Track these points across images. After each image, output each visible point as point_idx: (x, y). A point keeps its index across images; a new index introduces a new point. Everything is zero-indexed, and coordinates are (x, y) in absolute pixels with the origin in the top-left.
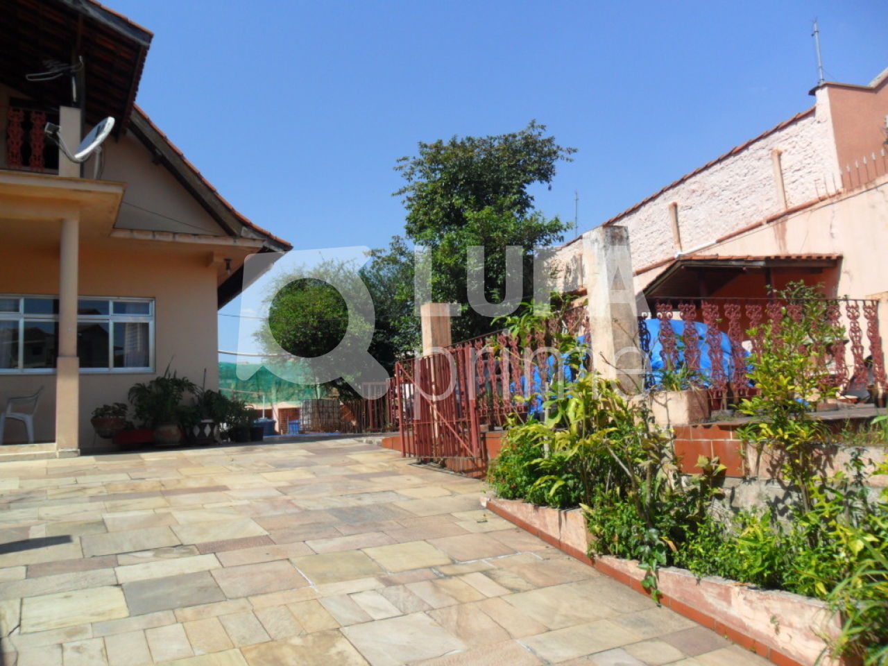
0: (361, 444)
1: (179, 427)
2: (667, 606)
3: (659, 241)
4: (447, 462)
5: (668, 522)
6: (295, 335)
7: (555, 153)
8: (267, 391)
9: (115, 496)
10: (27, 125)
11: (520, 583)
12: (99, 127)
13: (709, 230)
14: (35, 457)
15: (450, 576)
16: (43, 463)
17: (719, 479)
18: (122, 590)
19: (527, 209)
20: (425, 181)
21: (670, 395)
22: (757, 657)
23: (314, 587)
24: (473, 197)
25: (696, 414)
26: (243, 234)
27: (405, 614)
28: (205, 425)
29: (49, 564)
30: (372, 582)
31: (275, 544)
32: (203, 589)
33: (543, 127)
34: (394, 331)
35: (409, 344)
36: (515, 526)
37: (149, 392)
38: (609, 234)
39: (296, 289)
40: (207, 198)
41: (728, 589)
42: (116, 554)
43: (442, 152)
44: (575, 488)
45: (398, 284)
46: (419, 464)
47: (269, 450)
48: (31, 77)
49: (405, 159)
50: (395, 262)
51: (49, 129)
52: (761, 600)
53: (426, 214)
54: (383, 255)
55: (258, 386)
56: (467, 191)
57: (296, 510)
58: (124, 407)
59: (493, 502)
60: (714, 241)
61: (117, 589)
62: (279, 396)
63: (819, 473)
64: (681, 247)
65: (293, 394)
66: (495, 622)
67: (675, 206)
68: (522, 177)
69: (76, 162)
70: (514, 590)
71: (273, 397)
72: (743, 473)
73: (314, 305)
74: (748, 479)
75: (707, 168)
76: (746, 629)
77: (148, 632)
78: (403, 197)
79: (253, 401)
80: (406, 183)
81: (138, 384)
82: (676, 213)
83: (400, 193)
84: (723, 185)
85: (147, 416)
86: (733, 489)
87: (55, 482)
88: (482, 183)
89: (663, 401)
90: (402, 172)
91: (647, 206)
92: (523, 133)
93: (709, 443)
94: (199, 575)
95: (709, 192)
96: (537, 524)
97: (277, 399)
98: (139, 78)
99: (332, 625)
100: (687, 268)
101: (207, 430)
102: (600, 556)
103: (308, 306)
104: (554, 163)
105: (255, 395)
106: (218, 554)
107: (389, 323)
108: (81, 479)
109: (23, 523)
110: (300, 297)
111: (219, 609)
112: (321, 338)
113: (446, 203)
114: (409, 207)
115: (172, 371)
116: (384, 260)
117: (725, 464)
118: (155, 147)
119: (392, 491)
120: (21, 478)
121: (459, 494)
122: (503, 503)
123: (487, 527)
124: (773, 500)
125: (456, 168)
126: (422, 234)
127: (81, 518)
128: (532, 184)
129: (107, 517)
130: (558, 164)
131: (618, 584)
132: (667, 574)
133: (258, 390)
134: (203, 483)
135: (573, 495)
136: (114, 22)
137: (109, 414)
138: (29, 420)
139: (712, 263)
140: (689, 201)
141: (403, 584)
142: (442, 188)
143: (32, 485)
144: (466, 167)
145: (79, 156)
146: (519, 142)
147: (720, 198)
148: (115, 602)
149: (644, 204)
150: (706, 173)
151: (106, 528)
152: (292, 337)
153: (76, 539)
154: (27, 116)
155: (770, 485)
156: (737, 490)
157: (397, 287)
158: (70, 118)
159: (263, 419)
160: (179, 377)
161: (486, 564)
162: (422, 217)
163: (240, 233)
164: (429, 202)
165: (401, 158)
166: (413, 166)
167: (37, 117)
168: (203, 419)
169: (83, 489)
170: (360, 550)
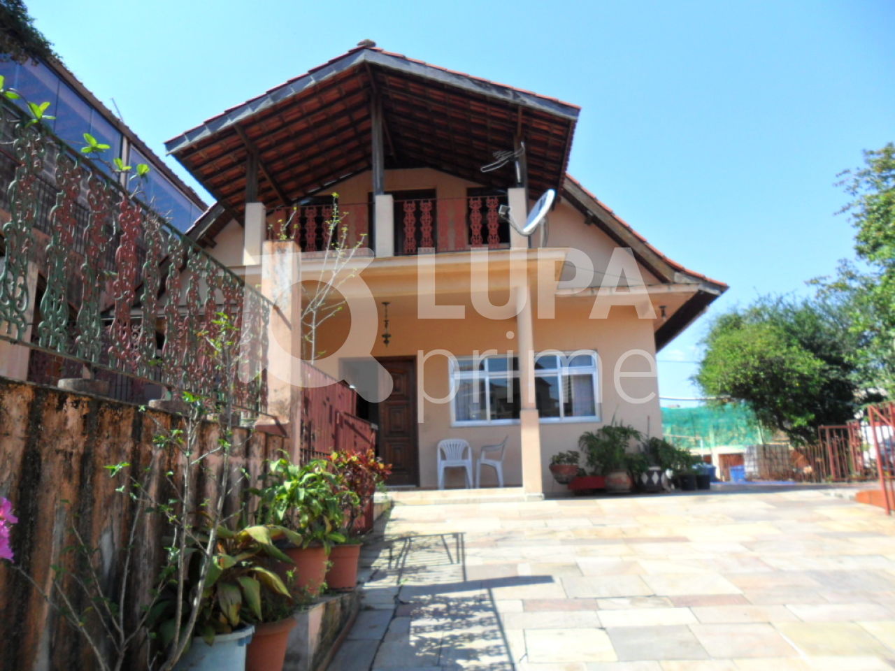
0: (828, 498)
1: (628, 474)
6: (734, 377)
8: (705, 435)
9: (582, 541)
10: (484, 210)
14: (508, 500)
16: (515, 505)
18: (607, 633)
20: (875, 192)
23: (806, 659)
26: (676, 279)
28: (652, 472)
29: (540, 601)
30: (876, 662)
31: (751, 603)
34: (849, 367)
35: (871, 380)
37: (597, 440)
39: (731, 328)
40: (639, 249)
42: (596, 598)
45: (851, 313)
48: (484, 169)
49: (846, 172)
50: (844, 288)
51: (502, 211)
53: (879, 230)
54: (829, 282)
55: (694, 430)
57: (767, 569)
58: (576, 454)
61: (602, 632)
62: (718, 440)
65: (732, 438)
69: (525, 236)
71: (712, 441)
73: (754, 343)
78: (848, 214)
80: (849, 198)
81: (587, 433)
83: (844, 210)
85: (597, 463)
87: (528, 523)
90: (844, 187)
94: (678, 628)
97: (716, 444)
98: (569, 149)
101: (655, 478)
103: (746, 346)
105: (692, 439)
106: (692, 608)
108: (549, 522)
109: (511, 561)
110: (736, 336)
111: (704, 667)
112: (764, 380)
114: (857, 225)
115: (618, 419)
116: (830, 287)
118: (587, 209)
120: (501, 519)
126: (877, 253)
127: (558, 560)
129: (581, 561)
133: (694, 434)
134: (661, 533)
136: (547, 105)
137: (565, 461)
138: (499, 466)
143: (511, 526)
145: (526, 229)
148: (603, 646)
151: (581, 572)
152: (732, 380)
153: (557, 580)
154: (484, 203)
157: (851, 316)
158: (517, 197)
159: (703, 465)
160: (625, 425)
162: (875, 234)
163: (673, 279)
164: (882, 216)
165: (841, 171)
166: (857, 178)
167: (491, 202)
168: (651, 466)
169: (553, 532)
170: (852, 621)
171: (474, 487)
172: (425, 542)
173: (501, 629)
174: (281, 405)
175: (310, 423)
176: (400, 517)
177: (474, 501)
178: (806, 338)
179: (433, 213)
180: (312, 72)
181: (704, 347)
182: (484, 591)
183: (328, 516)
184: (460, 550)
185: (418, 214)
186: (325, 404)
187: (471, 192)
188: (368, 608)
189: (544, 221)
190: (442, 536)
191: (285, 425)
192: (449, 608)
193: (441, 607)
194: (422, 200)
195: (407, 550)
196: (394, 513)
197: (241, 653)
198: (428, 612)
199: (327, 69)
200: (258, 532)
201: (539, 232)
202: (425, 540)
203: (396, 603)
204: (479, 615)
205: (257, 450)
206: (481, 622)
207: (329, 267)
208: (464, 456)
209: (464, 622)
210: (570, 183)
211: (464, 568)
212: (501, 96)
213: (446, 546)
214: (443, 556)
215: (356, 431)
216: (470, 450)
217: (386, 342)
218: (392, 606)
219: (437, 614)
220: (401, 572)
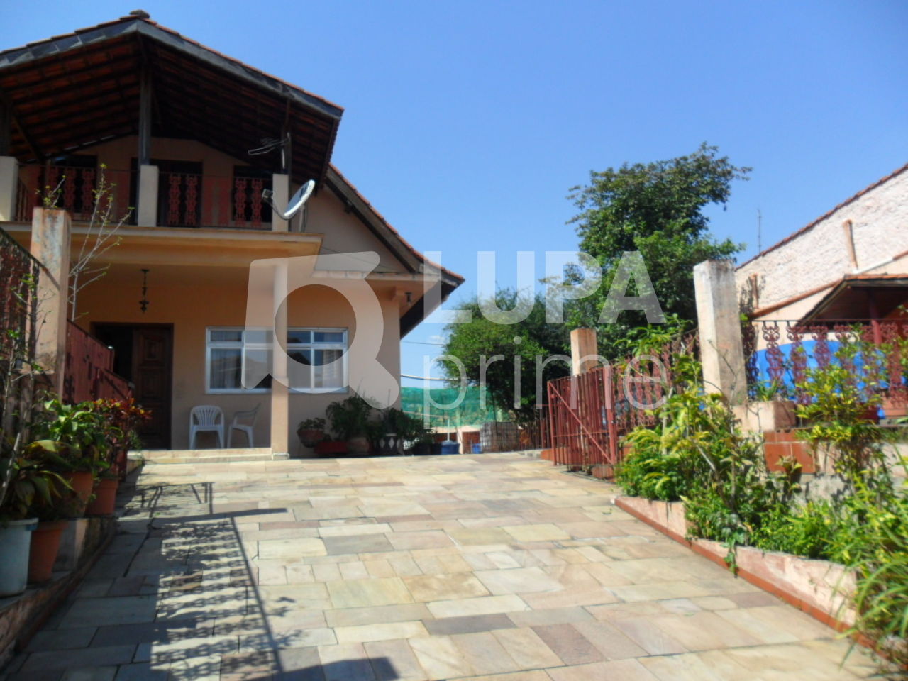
0: (523, 457)
1: (368, 440)
2: (743, 577)
3: (835, 260)
4: (593, 470)
5: (748, 508)
6: (472, 360)
7: (729, 173)
8: (452, 415)
9: (317, 486)
10: (249, 190)
11: (624, 555)
12: (303, 189)
13: (886, 247)
14: (256, 459)
15: (566, 548)
16: (262, 463)
17: (795, 475)
18: (323, 540)
19: (700, 231)
20: (597, 208)
21: (761, 405)
22: (801, 613)
23: (459, 547)
24: (643, 223)
25: (783, 421)
27: (523, 567)
28: (389, 438)
29: (274, 523)
30: (504, 547)
31: (434, 519)
32: (380, 544)
33: (715, 148)
36: (634, 518)
37: (343, 409)
38: (715, 267)
39: (474, 317)
40: (390, 239)
41: (783, 560)
42: (319, 520)
43: (613, 179)
44: (679, 483)
46: (569, 472)
47: (441, 459)
48: (251, 153)
49: (577, 188)
51: (266, 194)
52: (805, 566)
53: (598, 241)
56: (637, 217)
57: (455, 500)
58: (323, 421)
59: (620, 499)
60: (890, 258)
61: (319, 540)
62: (463, 420)
63: (868, 468)
64: (857, 266)
65: (476, 418)
66: (592, 576)
67: (850, 223)
68: (694, 200)
69: (285, 219)
70: (615, 559)
71: (458, 420)
72: (814, 470)
73: (490, 331)
74: (818, 474)
75: (881, 183)
76: (795, 591)
77: (340, 565)
78: (576, 225)
79: (438, 425)
80: (577, 211)
81: (333, 403)
82: (851, 230)
83: (574, 220)
84: (899, 200)
85: (342, 429)
86: (807, 484)
87: (272, 476)
88: (652, 208)
89: (755, 410)
90: (574, 201)
91: (822, 224)
92: (695, 155)
93: (788, 446)
94: (378, 535)
95: (885, 207)
96: (651, 516)
97: (462, 423)
98: (332, 144)
99: (468, 569)
100: (854, 288)
101: (392, 443)
102: (696, 539)
103: (484, 333)
104: (730, 183)
105: (441, 419)
106: (391, 524)
107: (563, 348)
108: (291, 475)
109: (253, 500)
111: (388, 555)
113: (616, 229)
114: (581, 235)
117: (801, 463)
118: (347, 199)
119: (538, 490)
120: (247, 472)
121: (595, 494)
122: (626, 499)
123: (609, 518)
124: (836, 493)
125: (627, 194)
127: (293, 498)
128: (707, 205)
129: (312, 499)
130: (734, 185)
131: (704, 560)
132: (744, 551)
133: (443, 414)
134: (385, 480)
135: (677, 489)
136: (313, 102)
137: (311, 427)
138: (250, 430)
139: (878, 282)
140: (864, 217)
141: (528, 550)
142: (614, 214)
143: (256, 477)
144: (637, 193)
145: (287, 214)
146: (691, 163)
147: (897, 213)
148: (319, 547)
149: (818, 222)
150: (880, 188)
151: (311, 505)
152: (470, 362)
153: (290, 510)
154: (249, 184)
155: (834, 479)
156: (810, 485)
158: (280, 182)
159: (448, 441)
161: (599, 541)
162: (594, 244)
163: (418, 269)
164: (601, 229)
165: (573, 187)
166: (584, 194)
167: (256, 185)
168: (388, 433)
169: (294, 481)
170: (499, 527)
171: (226, 447)
172: (175, 490)
173: (239, 541)
174: (46, 357)
175: (71, 377)
176: (151, 472)
177: (224, 460)
178: (535, 329)
179: (198, 188)
180: (79, 33)
181: (450, 332)
182: (228, 519)
183: (96, 446)
184: (208, 495)
185: (183, 187)
186: (85, 361)
187: (238, 171)
188: (124, 533)
189: (303, 208)
190: (192, 485)
191: (50, 375)
192: (196, 530)
193: (189, 530)
194: (188, 175)
195: (158, 496)
196: (145, 469)
197: (27, 536)
198: (178, 534)
199: (96, 32)
200: (48, 444)
201: (299, 216)
202: (175, 488)
203: (149, 529)
204: (221, 534)
205: (26, 394)
206: (223, 538)
207: (94, 232)
208: (217, 421)
209: (208, 539)
210: (333, 173)
211: (211, 506)
212: (271, 87)
213: (195, 492)
214: (194, 498)
215: (115, 388)
216: (223, 416)
217: (144, 309)
218: (146, 531)
219: (185, 535)
220: (153, 510)
